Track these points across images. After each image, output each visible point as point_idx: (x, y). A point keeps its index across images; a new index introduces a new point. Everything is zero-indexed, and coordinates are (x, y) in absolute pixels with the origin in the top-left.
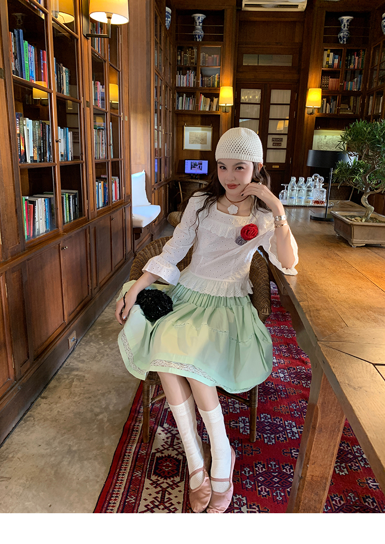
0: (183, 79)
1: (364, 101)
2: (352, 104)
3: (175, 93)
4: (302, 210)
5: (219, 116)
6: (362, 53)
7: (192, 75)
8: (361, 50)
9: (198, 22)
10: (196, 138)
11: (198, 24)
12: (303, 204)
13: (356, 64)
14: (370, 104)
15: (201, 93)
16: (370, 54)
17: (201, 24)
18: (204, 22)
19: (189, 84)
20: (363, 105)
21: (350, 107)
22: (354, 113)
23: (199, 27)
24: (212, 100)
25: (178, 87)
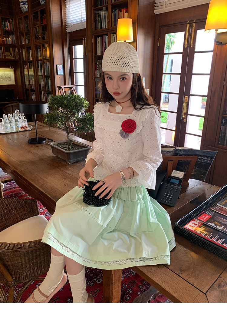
1: (19, 51)
2: (12, 52)
4: (15, 135)
6: (11, 20)
8: (10, 19)
12: (15, 131)
13: (9, 28)
14: (23, 53)
16: (16, 22)
20: (19, 54)
21: (11, 54)
22: (15, 58)
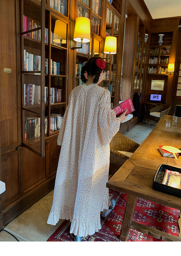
0: (152, 61)
3: (148, 67)
5: (167, 76)
7: (156, 59)
9: (160, 37)
10: (157, 85)
11: (160, 38)
15: (160, 67)
17: (162, 38)
18: (163, 37)
19: (155, 63)
23: (161, 39)
24: (165, 69)
25: (149, 64)
